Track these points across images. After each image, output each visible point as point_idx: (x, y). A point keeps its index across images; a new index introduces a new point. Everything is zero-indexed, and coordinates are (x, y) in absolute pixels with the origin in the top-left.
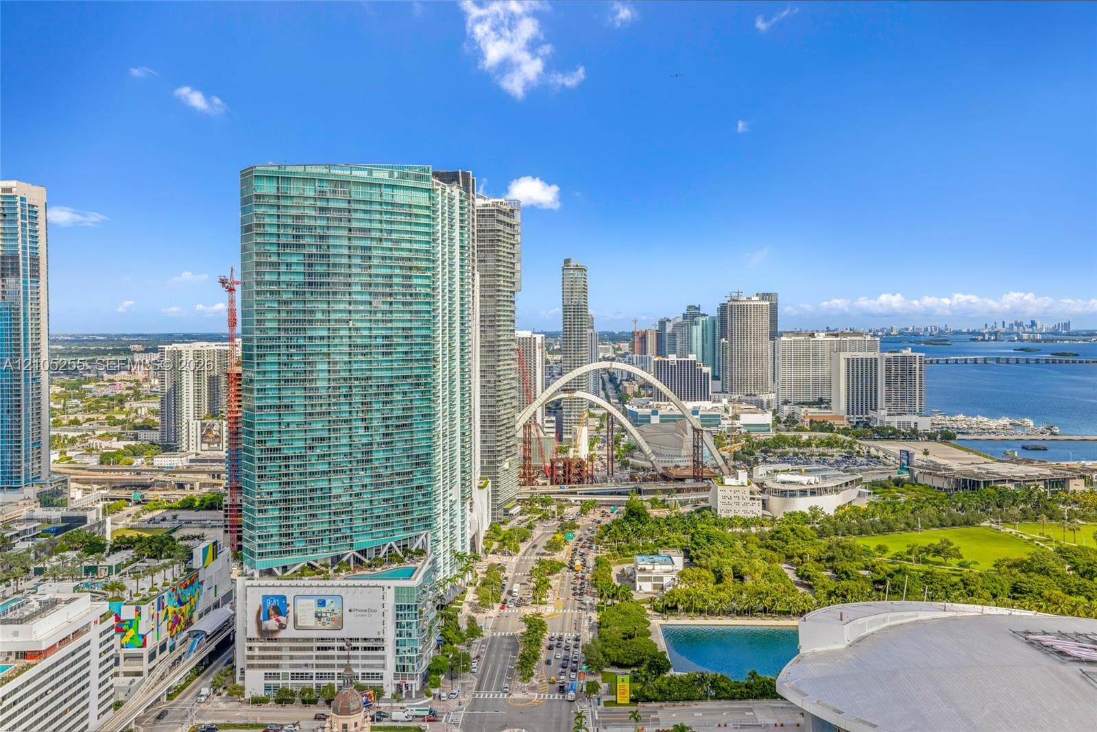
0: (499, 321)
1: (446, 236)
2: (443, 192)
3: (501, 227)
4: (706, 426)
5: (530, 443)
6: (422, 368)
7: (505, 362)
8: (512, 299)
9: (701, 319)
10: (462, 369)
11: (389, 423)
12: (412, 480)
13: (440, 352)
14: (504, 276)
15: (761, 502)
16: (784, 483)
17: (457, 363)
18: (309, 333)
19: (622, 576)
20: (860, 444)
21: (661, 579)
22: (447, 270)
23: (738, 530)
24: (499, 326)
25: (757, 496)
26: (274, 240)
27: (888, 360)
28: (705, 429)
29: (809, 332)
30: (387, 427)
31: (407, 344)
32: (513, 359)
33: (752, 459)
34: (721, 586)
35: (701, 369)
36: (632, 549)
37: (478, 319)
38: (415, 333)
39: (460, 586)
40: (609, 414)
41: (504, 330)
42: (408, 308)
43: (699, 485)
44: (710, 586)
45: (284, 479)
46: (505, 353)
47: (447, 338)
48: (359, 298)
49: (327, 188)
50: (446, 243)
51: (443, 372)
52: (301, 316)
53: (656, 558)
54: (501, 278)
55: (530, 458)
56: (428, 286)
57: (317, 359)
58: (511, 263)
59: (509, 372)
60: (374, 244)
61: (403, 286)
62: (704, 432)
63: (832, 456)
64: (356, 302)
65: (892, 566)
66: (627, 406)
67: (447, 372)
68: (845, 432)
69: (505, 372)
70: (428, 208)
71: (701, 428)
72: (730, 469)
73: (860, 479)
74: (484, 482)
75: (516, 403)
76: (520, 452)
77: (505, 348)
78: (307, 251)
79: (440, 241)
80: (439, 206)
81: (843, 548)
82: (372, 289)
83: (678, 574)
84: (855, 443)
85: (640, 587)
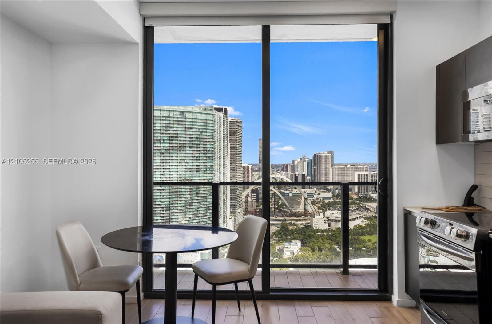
0: (236, 160)
1: (218, 130)
2: (217, 115)
3: (237, 127)
4: (309, 197)
5: (247, 203)
6: (210, 176)
7: (239, 175)
8: (241, 153)
9: (307, 160)
10: (224, 177)
11: (199, 195)
12: (206, 216)
13: (216, 171)
14: (238, 144)
15: (328, 224)
16: (336, 217)
17: (222, 175)
18: (171, 164)
19: (279, 250)
20: (362, 204)
21: (293, 250)
22: (218, 142)
23: (320, 234)
24: (236, 162)
25: (326, 222)
26: (159, 132)
27: (372, 174)
28: (308, 198)
29: (345, 165)
30: (198, 197)
31: (205, 168)
32: (241, 174)
33: (325, 209)
34: (314, 253)
35: (307, 178)
36: (283, 240)
37: (229, 159)
38: (208, 164)
39: (223, 253)
40: (275, 193)
41: (238, 163)
42: (205, 155)
43: (306, 218)
44: (310, 253)
45: (162, 215)
46: (239, 171)
47: (219, 166)
48: (188, 152)
49: (178, 113)
50: (218, 133)
51: (217, 178)
52: (168, 158)
53: (291, 243)
54: (237, 145)
55: (247, 209)
56: (212, 148)
57: (173, 173)
58: (241, 140)
59: (240, 178)
60: (194, 133)
61: (204, 148)
62: (308, 200)
63: (353, 208)
64: (187, 153)
65: (373, 246)
66: (281, 190)
67: (219, 178)
68: (357, 199)
69: (239, 178)
70: (212, 121)
71: (307, 198)
72: (317, 212)
73: (362, 216)
74: (231, 216)
75: (242, 189)
76: (244, 206)
77: (239, 170)
78: (171, 135)
79: (216, 132)
80: (216, 120)
81: (356, 240)
82: (193, 149)
83: (299, 249)
84: (361, 203)
85: (286, 253)
